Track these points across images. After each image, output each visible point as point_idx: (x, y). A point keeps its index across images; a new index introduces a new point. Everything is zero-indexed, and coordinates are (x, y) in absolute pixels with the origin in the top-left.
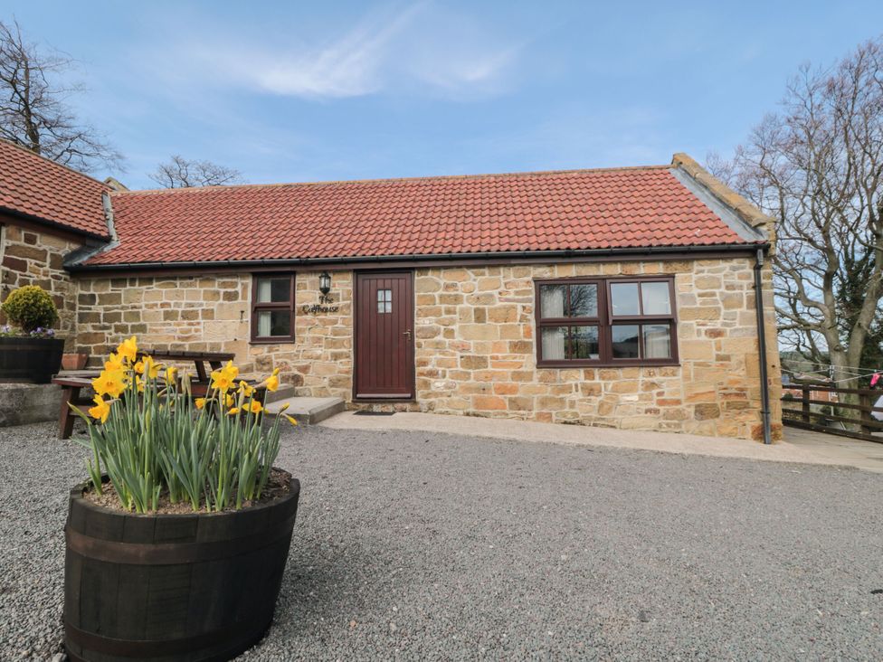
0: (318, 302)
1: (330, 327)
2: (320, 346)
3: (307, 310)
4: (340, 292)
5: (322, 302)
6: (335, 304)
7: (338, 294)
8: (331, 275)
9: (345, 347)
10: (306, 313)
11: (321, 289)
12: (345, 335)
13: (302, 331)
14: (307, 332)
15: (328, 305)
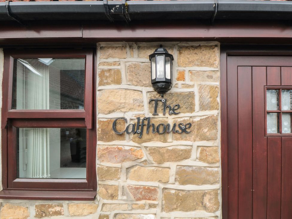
0: (146, 112)
1: (173, 166)
2: (151, 206)
3: (122, 128)
4: (196, 90)
5: (155, 113)
6: (183, 117)
7: (191, 95)
8: (175, 53)
9: (205, 208)
10: (121, 135)
11: (155, 83)
12: (205, 182)
13: (112, 173)
14: (123, 176)
15: (170, 120)
